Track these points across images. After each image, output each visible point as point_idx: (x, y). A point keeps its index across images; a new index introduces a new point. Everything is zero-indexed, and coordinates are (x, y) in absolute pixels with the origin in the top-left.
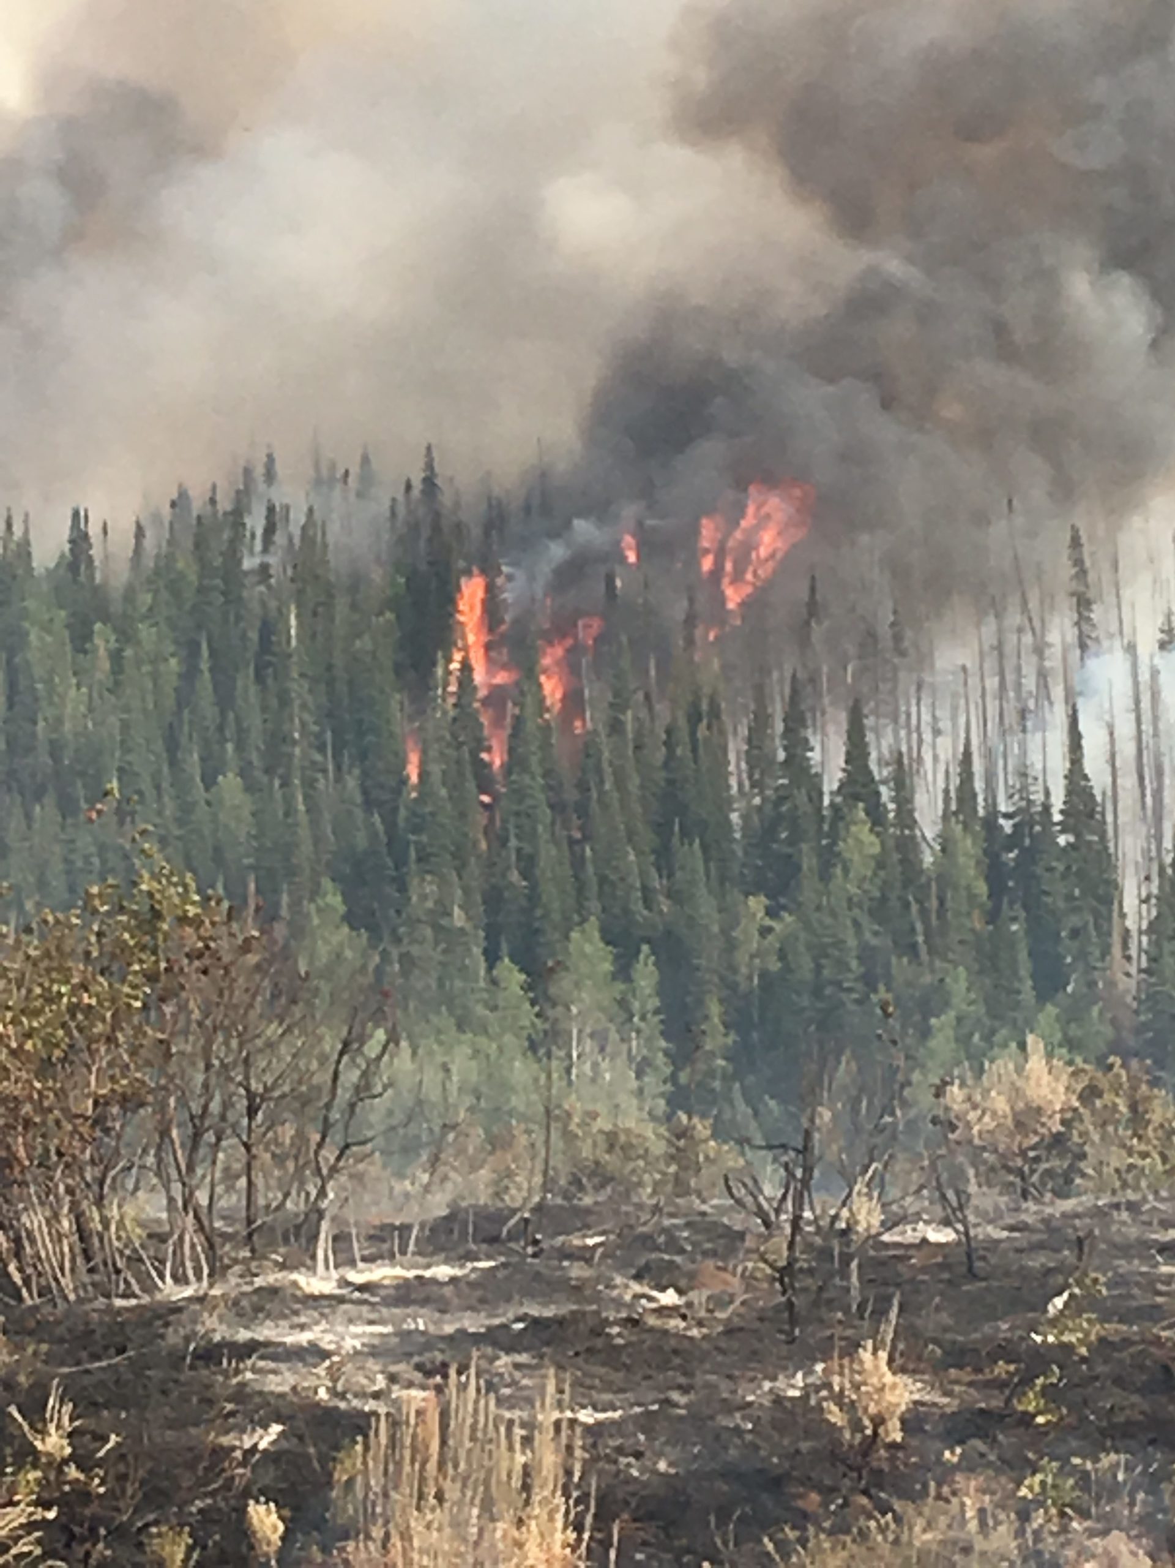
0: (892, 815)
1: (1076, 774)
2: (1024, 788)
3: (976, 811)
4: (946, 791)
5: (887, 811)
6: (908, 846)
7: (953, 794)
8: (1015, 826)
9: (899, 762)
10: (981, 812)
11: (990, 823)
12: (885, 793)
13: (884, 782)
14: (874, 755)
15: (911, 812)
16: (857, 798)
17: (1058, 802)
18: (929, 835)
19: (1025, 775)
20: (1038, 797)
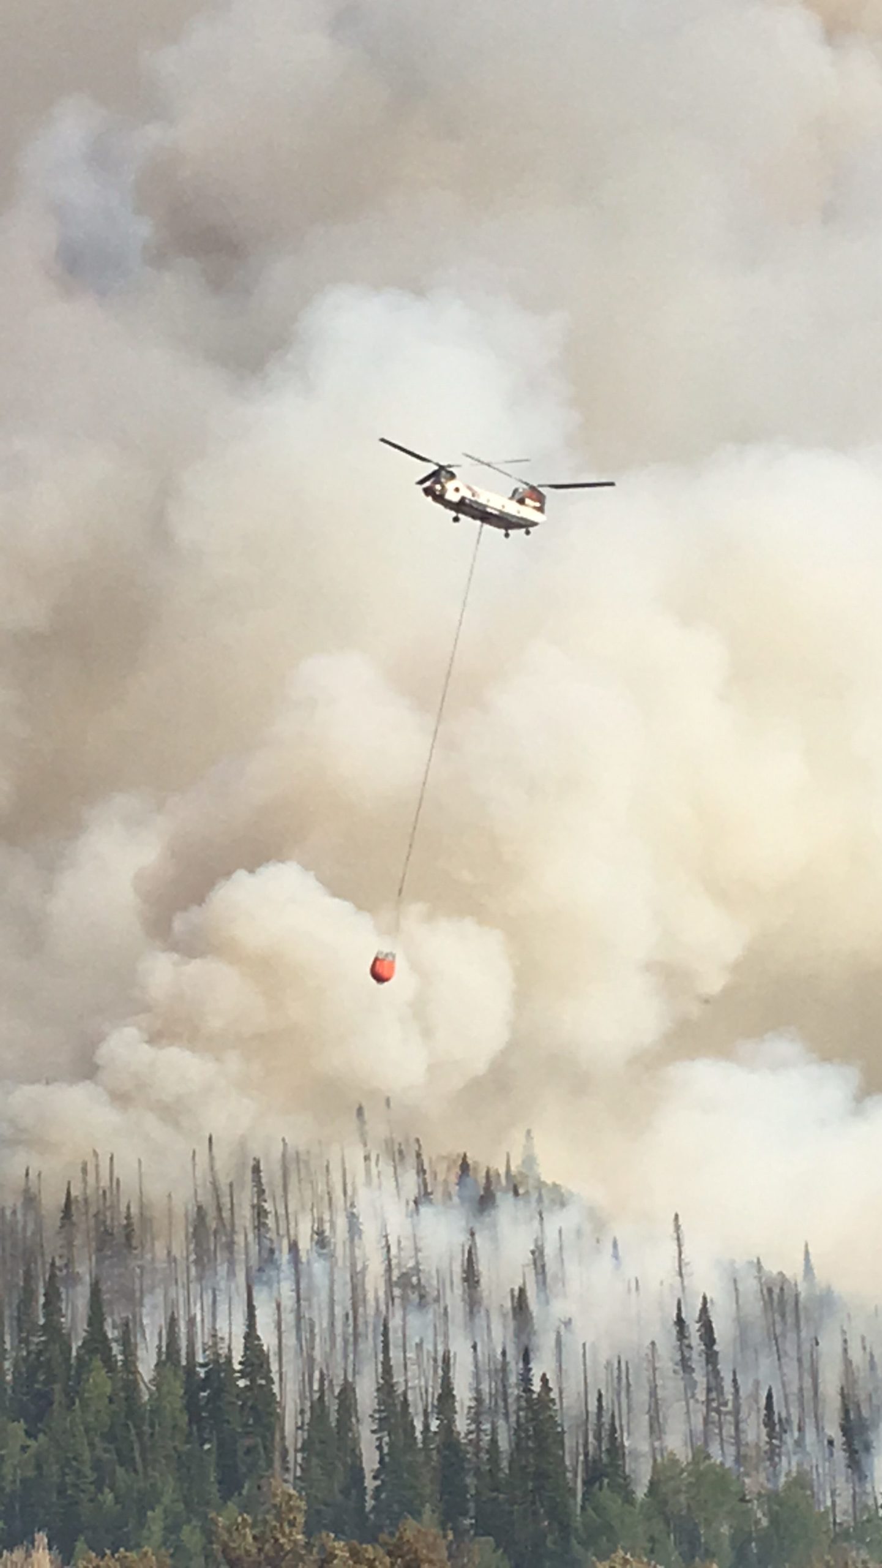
0: (120, 1364)
1: (251, 1335)
2: (215, 1344)
3: (179, 1362)
4: (159, 1347)
5: (116, 1361)
6: (131, 1386)
7: (164, 1349)
8: (206, 1372)
9: (127, 1325)
10: (184, 1363)
11: (190, 1370)
12: (116, 1348)
13: (116, 1341)
14: (109, 1320)
15: (134, 1363)
16: (95, 1351)
17: (237, 1356)
18: (146, 1380)
19: (214, 1336)
20: (223, 1351)
